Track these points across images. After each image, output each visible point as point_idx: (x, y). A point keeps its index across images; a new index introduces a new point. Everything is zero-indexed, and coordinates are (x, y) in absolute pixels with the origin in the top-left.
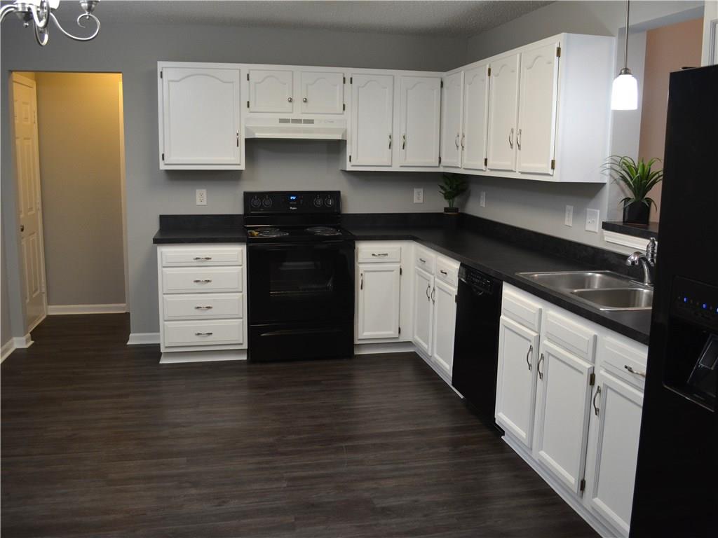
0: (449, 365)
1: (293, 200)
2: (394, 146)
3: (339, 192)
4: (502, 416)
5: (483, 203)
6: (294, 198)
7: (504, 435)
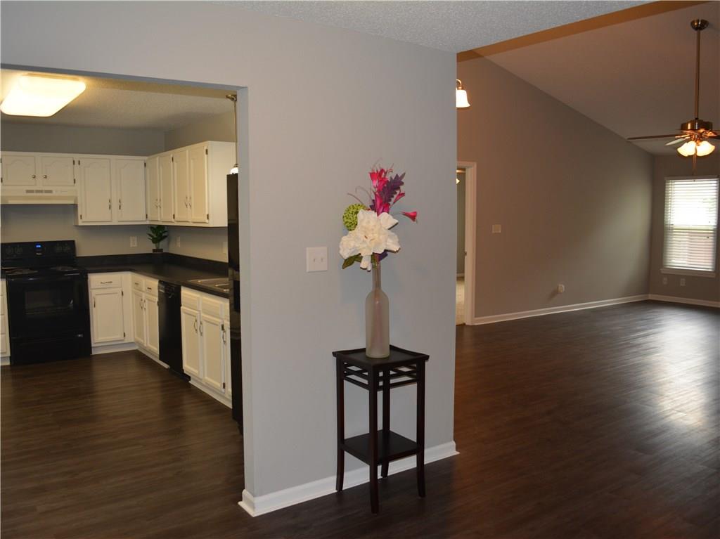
0: (156, 347)
1: (39, 248)
2: (112, 208)
3: (73, 241)
4: (187, 367)
5: (179, 244)
6: (39, 246)
7: (190, 380)
